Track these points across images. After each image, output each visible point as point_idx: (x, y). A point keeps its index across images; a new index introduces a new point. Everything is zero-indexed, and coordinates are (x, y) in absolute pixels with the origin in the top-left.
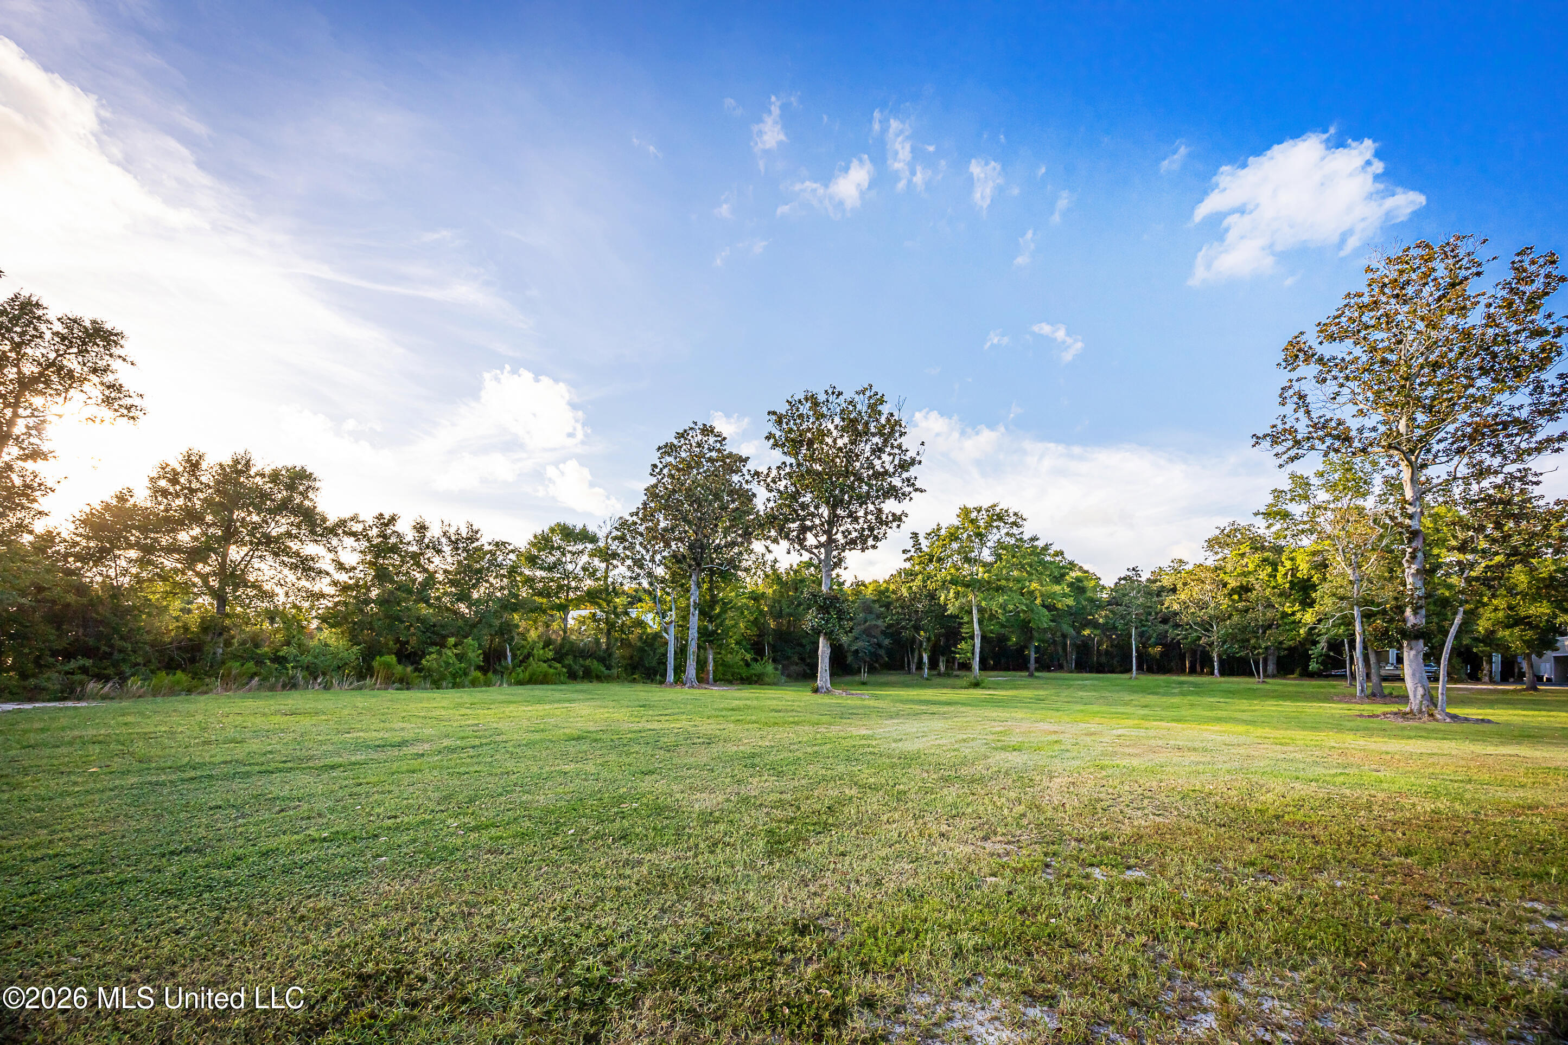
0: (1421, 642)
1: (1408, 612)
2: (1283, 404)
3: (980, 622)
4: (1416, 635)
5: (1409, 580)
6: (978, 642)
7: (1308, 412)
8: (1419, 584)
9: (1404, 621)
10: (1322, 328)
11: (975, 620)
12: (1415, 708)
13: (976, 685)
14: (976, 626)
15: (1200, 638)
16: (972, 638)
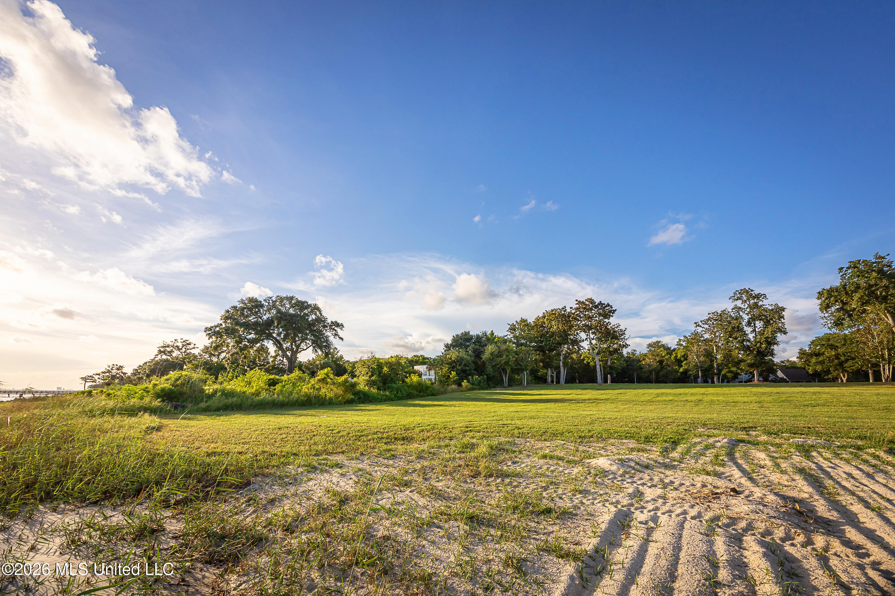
1: (715, 370)
4: (716, 374)
12: (716, 386)
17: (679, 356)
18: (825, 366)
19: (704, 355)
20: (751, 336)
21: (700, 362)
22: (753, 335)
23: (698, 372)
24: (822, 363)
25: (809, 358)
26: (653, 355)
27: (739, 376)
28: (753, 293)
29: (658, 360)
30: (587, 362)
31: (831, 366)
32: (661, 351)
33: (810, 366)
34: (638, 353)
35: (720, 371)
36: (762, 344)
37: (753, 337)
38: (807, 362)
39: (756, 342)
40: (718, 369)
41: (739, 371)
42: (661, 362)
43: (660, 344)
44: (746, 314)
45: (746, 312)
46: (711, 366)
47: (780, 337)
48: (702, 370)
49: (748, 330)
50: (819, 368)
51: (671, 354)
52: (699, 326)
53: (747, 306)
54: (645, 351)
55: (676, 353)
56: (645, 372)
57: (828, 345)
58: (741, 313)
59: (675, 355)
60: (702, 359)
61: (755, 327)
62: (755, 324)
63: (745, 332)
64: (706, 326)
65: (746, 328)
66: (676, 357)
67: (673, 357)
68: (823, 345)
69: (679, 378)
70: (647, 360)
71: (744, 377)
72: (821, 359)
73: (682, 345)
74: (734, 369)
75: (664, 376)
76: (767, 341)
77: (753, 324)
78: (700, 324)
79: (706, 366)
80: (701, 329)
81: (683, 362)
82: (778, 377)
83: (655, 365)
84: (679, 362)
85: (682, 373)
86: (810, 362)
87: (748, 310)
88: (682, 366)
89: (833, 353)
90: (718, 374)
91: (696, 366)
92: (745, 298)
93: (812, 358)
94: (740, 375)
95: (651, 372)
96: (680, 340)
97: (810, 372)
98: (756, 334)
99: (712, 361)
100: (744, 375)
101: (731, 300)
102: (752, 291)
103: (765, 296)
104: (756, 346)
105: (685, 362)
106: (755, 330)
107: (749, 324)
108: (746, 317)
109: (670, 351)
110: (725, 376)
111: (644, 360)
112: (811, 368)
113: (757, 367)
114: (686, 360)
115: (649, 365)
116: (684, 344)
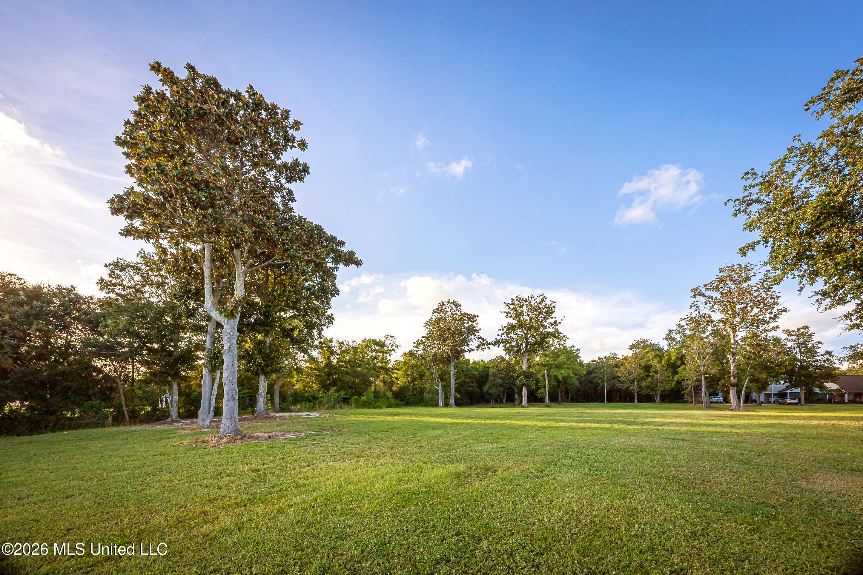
0: (736, 388)
1: (732, 378)
2: (691, 308)
3: (549, 381)
4: (733, 385)
5: (732, 368)
6: (547, 389)
7: (699, 312)
8: (736, 370)
9: (731, 381)
10: (705, 286)
11: (546, 380)
12: (734, 408)
13: (548, 407)
14: (547, 382)
15: (629, 387)
16: (545, 387)
17: (673, 358)
19: (712, 356)
21: (705, 366)
23: (699, 380)
26: (637, 359)
29: (643, 365)
32: (647, 352)
40: (736, 376)
42: (647, 368)
46: (724, 371)
48: (706, 378)
51: (661, 356)
52: (699, 294)
54: (628, 353)
55: (669, 355)
59: (667, 357)
60: (707, 360)
64: (715, 294)
66: (669, 360)
67: (664, 361)
70: (628, 366)
73: (674, 339)
75: (648, 387)
78: (703, 290)
79: (714, 372)
80: (705, 300)
81: (679, 366)
83: (638, 372)
84: (673, 367)
85: (677, 382)
88: (677, 373)
91: (697, 371)
95: (632, 382)
96: (671, 331)
105: (682, 367)
111: (623, 365)
114: (683, 363)
115: (630, 373)
116: (678, 337)
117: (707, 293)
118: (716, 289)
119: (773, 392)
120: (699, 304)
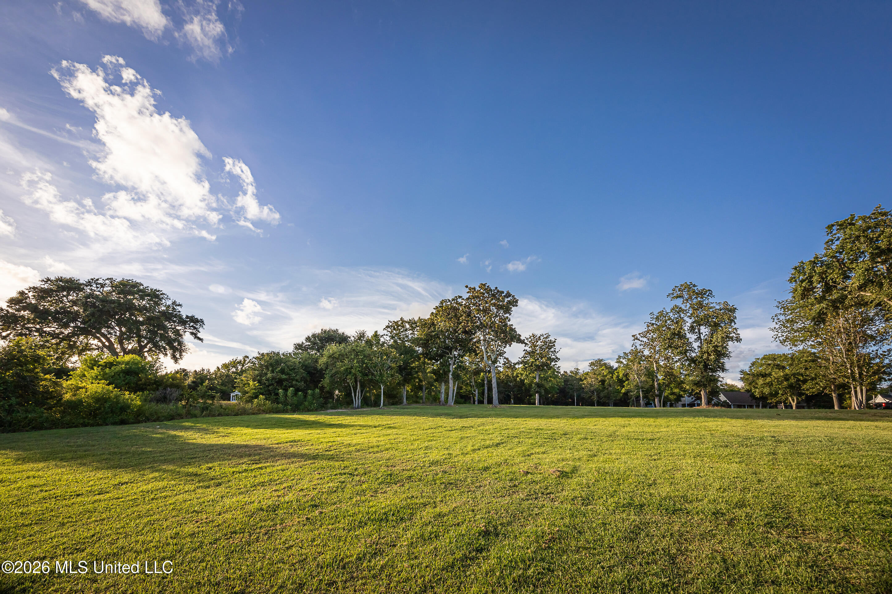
1: (656, 391)
4: (657, 396)
9: (655, 393)
10: (640, 334)
17: (621, 375)
18: (773, 388)
19: (645, 375)
20: (696, 345)
21: (641, 382)
22: (698, 344)
23: (638, 392)
24: (770, 384)
25: (755, 379)
26: (595, 374)
27: (682, 399)
28: (696, 288)
29: (600, 379)
30: (520, 379)
31: (780, 389)
32: (603, 370)
33: (757, 388)
34: (581, 371)
35: (661, 391)
36: (710, 355)
37: (698, 347)
38: (754, 384)
39: (703, 353)
40: (659, 389)
41: (682, 393)
42: (603, 382)
43: (602, 362)
44: (689, 316)
45: (688, 314)
46: (653, 386)
47: (731, 346)
48: (643, 391)
49: (692, 337)
50: (767, 391)
51: (612, 373)
52: (637, 339)
53: (688, 305)
54: (588, 369)
55: (618, 373)
56: (586, 393)
57: (774, 365)
58: (682, 315)
59: (616, 374)
60: (643, 378)
61: (700, 334)
62: (699, 330)
63: (688, 339)
64: (645, 340)
65: (688, 335)
66: (618, 376)
67: (615, 377)
68: (769, 365)
69: (620, 400)
70: (589, 380)
71: (687, 399)
72: (768, 380)
73: (622, 362)
74: (676, 391)
75: (605, 397)
76: (715, 351)
77: (697, 330)
78: (639, 336)
79: (647, 386)
80: (640, 342)
81: (625, 382)
82: (720, 400)
83: (597, 385)
84: (621, 382)
85: (624, 393)
86: (757, 384)
87: (690, 312)
88: (624, 386)
89: (782, 374)
90: (660, 396)
91: (637, 386)
92: (686, 296)
93: (758, 379)
94: (683, 397)
95: (593, 392)
96: (620, 357)
97: (757, 395)
98: (701, 343)
99: (653, 381)
100: (686, 397)
101: (669, 298)
102: (694, 286)
103: (710, 293)
104: (702, 357)
105: (627, 382)
106: (699, 338)
107: (692, 329)
108: (689, 322)
109: (611, 370)
110: (667, 398)
111: (585, 378)
112: (757, 390)
113: (705, 386)
114: (628, 380)
115: (591, 385)
116: (625, 362)
117: (641, 339)
118: (645, 337)
119: (686, 403)
120: (636, 345)
